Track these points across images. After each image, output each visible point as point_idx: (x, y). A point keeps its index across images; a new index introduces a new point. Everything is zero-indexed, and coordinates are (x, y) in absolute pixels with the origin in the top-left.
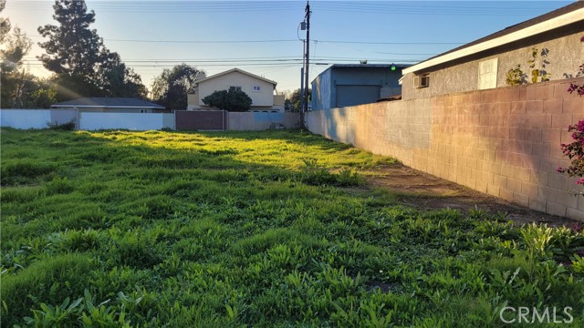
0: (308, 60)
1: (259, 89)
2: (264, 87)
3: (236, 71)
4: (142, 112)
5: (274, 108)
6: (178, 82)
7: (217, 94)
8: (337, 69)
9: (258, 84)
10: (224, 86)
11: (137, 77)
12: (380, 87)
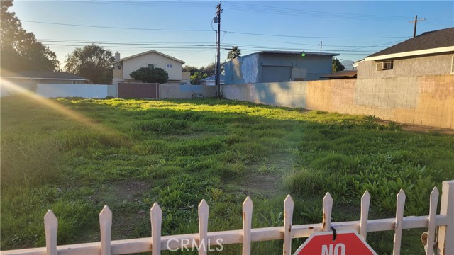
0: (219, 46)
1: (171, 66)
2: (175, 65)
3: (153, 52)
4: (74, 83)
5: (183, 81)
6: (89, 59)
7: (142, 69)
8: (264, 55)
9: (170, 63)
10: (144, 64)
11: (53, 54)
12: (291, 67)
